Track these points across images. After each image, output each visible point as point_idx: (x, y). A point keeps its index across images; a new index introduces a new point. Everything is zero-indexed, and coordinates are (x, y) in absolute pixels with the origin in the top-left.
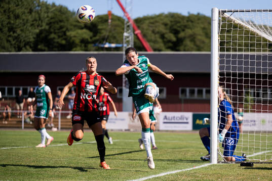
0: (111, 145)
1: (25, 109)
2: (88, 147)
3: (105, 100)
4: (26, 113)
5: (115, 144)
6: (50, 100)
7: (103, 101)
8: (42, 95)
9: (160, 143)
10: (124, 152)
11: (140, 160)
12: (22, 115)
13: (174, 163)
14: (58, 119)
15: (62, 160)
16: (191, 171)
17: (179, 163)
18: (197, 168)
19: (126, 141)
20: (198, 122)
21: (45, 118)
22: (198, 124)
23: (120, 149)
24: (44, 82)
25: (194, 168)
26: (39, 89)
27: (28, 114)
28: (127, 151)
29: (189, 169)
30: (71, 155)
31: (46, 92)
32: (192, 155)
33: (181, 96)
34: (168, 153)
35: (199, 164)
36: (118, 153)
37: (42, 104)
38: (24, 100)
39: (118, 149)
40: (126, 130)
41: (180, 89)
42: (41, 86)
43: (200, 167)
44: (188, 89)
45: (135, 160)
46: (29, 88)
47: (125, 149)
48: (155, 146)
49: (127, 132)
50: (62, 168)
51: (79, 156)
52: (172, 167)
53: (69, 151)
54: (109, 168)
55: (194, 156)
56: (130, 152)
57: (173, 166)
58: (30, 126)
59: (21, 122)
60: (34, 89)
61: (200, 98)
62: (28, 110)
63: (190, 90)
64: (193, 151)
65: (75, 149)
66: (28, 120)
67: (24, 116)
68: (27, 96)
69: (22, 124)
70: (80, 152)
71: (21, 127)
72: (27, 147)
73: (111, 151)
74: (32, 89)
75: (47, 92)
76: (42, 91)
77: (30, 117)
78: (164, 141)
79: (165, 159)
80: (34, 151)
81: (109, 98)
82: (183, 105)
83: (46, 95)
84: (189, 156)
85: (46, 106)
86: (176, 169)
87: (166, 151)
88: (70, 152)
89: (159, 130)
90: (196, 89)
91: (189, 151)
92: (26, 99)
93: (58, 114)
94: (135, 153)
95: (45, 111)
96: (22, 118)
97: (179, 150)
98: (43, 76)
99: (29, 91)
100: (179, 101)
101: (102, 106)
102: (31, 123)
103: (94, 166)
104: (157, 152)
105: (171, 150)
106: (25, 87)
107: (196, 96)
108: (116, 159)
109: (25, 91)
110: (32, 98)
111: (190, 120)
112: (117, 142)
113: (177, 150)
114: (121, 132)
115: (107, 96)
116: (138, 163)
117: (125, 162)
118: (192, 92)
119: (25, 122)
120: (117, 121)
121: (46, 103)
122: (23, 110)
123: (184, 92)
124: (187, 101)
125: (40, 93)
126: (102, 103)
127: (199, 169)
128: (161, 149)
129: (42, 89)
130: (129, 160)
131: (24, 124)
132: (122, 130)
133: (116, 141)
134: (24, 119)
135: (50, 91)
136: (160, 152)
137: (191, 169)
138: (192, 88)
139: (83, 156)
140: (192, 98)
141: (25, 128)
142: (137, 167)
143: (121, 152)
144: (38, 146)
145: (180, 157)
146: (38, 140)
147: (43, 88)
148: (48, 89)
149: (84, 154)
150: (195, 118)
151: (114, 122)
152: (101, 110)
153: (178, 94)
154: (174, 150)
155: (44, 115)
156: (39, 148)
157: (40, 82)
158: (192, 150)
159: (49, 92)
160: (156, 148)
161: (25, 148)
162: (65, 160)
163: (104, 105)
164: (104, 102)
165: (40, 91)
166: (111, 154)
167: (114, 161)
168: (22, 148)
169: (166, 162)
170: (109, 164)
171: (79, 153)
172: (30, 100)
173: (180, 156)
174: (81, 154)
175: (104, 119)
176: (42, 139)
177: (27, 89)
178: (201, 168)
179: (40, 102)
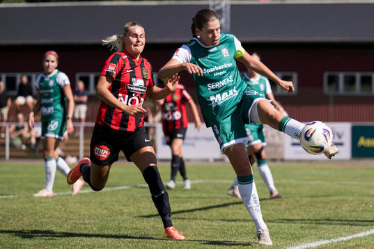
0: (188, 190)
1: (11, 119)
2: (139, 196)
3: (177, 97)
4: (13, 126)
5: (194, 188)
6: (68, 101)
7: (173, 101)
8: (52, 91)
9: (285, 186)
10: (212, 205)
11: (244, 220)
12: (5, 132)
13: (314, 225)
14: (78, 138)
15: (87, 221)
16: (349, 241)
17: (325, 226)
18: (361, 235)
19: (218, 181)
20: (362, 142)
21: (57, 136)
22: (362, 147)
23: (204, 198)
24: (55, 64)
25: (355, 236)
26: (46, 79)
27: (18, 129)
28: (218, 202)
29: (345, 239)
30: (105, 212)
31: (59, 86)
32: (350, 209)
33: (327, 90)
34: (303, 205)
35: (365, 228)
36: (201, 207)
37: (50, 110)
38: (9, 102)
39: (200, 198)
40: (216, 160)
41: (326, 75)
42: (50, 73)
43: (368, 233)
44: (341, 76)
45: (235, 221)
46: (18, 76)
47: (215, 198)
48: (276, 193)
49: (219, 164)
50: (88, 239)
51: (122, 214)
52: (311, 234)
53: (101, 204)
54: (183, 238)
55: (354, 211)
56: (225, 205)
57: (313, 231)
58: (22, 154)
59: (4, 145)
60: (30, 79)
61: (366, 93)
62: (17, 120)
63: (346, 77)
64: (352, 201)
65: (114, 199)
66: (18, 142)
67: (10, 134)
68: (15, 93)
69: (4, 150)
70: (124, 206)
71: (4, 156)
72: (17, 196)
73: (187, 202)
74: (25, 79)
75: (62, 84)
76: (51, 83)
77: (21, 136)
78: (293, 182)
79: (297, 218)
80: (31, 204)
81: (185, 93)
82: (331, 108)
83: (61, 90)
84: (344, 212)
85: (60, 115)
86: (319, 238)
87: (298, 202)
88: (103, 206)
89: (283, 160)
90: (358, 76)
91: (343, 200)
92: (14, 98)
93: (79, 128)
94: (235, 206)
95: (56, 123)
96: (5, 138)
97: (325, 199)
98: (54, 53)
99: (18, 82)
100: (325, 100)
101: (173, 111)
102: (24, 147)
103: (151, 233)
104: (280, 204)
105: (309, 199)
106: (11, 75)
107: (358, 89)
108: (197, 219)
109: (10, 83)
110: (25, 96)
111: (347, 139)
112: (199, 184)
113: (320, 199)
114: (206, 164)
115: (181, 90)
116: (242, 226)
117: (216, 224)
118: (350, 82)
119: (12, 145)
120: (198, 143)
121: (59, 107)
122: (8, 121)
123: (333, 80)
124: (339, 100)
125: (48, 88)
126: (171, 105)
127: (365, 238)
128: (287, 198)
129: (51, 78)
130: (224, 220)
131: (10, 151)
132: (207, 160)
133: (197, 181)
134: (11, 139)
135: (68, 82)
136: (287, 203)
137: (350, 237)
138: (350, 74)
139: (130, 214)
140: (351, 93)
141: (11, 157)
142: (241, 234)
143: (206, 205)
144: (37, 195)
145: (325, 213)
146: (38, 183)
147: (54, 78)
148: (63, 78)
149: (132, 209)
150: (356, 133)
151: (193, 145)
152: (170, 118)
153: (321, 85)
154: (315, 199)
155: (54, 132)
156: (41, 198)
157: (49, 66)
158: (351, 198)
159: (66, 85)
160: (278, 197)
161: (12, 200)
162: (93, 221)
163: (176, 108)
164: (175, 103)
165: (47, 82)
166: (186, 209)
167: (193, 223)
168: (7, 199)
169: (299, 225)
170: (181, 229)
171: (121, 207)
172: (21, 100)
173: (327, 212)
174: (125, 211)
175: (179, 135)
176: (47, 180)
177: (14, 79)
178: (369, 236)
179: (48, 105)
